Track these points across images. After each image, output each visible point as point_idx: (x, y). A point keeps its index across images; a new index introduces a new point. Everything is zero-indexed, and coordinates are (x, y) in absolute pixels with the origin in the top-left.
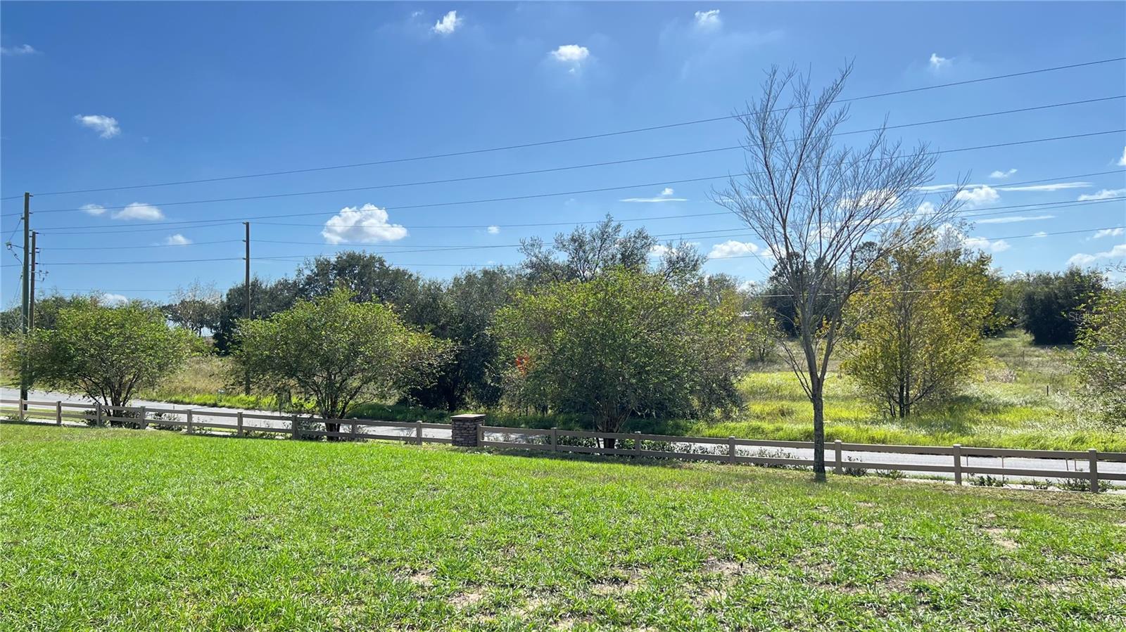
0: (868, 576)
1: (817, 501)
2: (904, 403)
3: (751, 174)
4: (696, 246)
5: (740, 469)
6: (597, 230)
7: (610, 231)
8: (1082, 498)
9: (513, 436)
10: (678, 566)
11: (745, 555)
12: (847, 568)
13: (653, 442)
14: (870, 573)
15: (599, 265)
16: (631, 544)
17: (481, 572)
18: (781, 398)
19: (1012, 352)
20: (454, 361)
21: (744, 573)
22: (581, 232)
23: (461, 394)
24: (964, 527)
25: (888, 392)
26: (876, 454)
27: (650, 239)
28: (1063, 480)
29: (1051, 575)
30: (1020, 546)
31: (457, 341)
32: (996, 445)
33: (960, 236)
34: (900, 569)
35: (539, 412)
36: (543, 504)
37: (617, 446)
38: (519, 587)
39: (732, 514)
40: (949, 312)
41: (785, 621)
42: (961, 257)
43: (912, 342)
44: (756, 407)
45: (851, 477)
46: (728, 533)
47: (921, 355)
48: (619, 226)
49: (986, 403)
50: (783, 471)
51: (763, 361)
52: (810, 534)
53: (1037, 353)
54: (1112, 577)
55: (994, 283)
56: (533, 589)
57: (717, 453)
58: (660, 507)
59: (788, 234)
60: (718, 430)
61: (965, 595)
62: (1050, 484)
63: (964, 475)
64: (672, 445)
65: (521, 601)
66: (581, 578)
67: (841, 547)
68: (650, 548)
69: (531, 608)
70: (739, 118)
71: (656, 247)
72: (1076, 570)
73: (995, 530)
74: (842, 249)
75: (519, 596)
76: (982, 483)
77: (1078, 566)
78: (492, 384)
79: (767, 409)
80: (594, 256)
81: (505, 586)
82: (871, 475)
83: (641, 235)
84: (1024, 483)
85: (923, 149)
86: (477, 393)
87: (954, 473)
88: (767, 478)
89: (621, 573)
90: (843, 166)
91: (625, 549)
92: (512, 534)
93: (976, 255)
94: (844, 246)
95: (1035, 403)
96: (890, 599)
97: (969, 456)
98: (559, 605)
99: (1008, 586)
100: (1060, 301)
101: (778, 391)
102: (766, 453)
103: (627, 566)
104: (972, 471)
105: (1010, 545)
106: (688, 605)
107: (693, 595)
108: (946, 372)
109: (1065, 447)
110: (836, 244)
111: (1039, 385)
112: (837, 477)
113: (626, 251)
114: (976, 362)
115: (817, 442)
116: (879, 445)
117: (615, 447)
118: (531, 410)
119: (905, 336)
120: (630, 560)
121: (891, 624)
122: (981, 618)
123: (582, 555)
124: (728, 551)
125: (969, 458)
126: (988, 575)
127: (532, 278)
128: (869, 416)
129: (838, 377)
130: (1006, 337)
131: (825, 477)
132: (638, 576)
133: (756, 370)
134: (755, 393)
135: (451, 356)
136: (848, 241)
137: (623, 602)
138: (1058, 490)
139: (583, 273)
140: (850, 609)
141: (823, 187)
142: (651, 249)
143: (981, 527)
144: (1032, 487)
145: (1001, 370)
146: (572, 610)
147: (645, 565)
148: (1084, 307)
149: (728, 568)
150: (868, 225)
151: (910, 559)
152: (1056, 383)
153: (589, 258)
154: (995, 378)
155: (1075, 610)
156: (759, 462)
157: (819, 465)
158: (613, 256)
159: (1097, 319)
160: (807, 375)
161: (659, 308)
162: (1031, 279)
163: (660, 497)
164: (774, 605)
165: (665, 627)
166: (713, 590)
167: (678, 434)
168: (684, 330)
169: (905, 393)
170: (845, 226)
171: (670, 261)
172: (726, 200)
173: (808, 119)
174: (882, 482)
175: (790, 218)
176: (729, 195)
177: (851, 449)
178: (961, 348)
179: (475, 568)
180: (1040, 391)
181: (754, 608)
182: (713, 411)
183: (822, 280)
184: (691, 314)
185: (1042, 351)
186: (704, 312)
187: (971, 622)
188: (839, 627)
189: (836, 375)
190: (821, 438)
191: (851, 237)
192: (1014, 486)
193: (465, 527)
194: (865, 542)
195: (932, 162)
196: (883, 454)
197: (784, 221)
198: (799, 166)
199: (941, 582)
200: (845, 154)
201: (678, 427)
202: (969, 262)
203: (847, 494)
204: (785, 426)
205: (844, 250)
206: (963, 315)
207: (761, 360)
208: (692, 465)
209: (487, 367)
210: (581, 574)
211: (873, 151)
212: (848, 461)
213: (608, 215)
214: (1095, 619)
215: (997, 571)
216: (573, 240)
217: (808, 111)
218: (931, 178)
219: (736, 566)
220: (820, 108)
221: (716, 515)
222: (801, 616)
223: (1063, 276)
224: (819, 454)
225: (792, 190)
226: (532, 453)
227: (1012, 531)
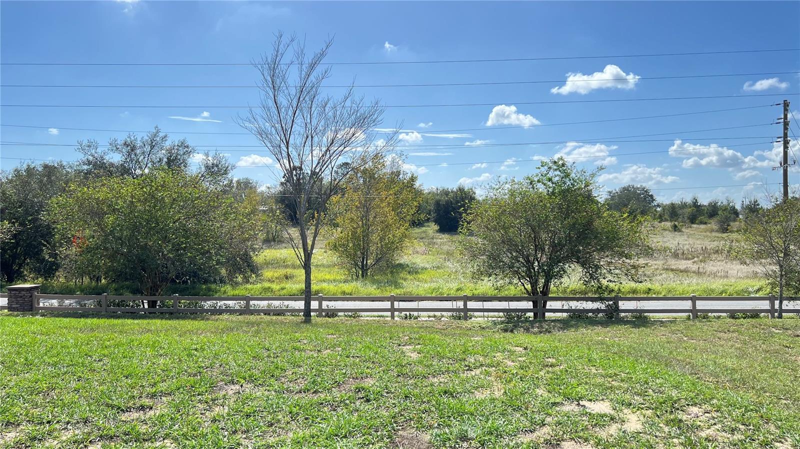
0: (327, 385)
1: (301, 336)
2: (364, 269)
3: (264, 107)
4: (227, 157)
5: (252, 318)
6: (147, 138)
7: (158, 139)
8: (459, 324)
9: (67, 302)
10: (194, 392)
11: (245, 379)
12: (314, 381)
13: (188, 302)
14: (329, 382)
15: (148, 165)
16: (158, 379)
17: (21, 414)
18: (286, 267)
19: (427, 236)
20: (11, 239)
21: (243, 391)
22: (133, 138)
23: (20, 268)
24: (390, 346)
25: (355, 262)
26: (346, 302)
27: (191, 148)
28: (450, 314)
29: (435, 372)
30: (420, 356)
31: (14, 223)
32: (416, 294)
33: (400, 162)
34: (349, 378)
35: (94, 282)
36: (86, 355)
37: (158, 306)
38: (55, 422)
39: (240, 350)
40: (393, 210)
41: (269, 422)
42: (401, 176)
43: (370, 229)
44: (268, 274)
45: (328, 318)
46: (235, 364)
47: (375, 237)
48: (165, 136)
49: (412, 267)
50: (283, 317)
51: (274, 241)
52: (293, 360)
53: (440, 237)
54: (467, 370)
55: (419, 193)
56: (68, 423)
57: (237, 307)
58: (185, 350)
59: (289, 152)
60: (240, 291)
61: (386, 390)
62: (443, 316)
63: (396, 313)
64: (202, 303)
65: (56, 434)
66: (112, 409)
67: (312, 366)
68: (174, 381)
69: (64, 438)
70: (256, 66)
71: (195, 155)
72: (448, 368)
73: (408, 347)
74: (325, 166)
75: (55, 430)
76: (406, 318)
77: (450, 365)
78: (50, 260)
79: (276, 275)
80: (144, 158)
81: (41, 423)
82: (341, 316)
83: (183, 145)
84: (429, 317)
85: (377, 103)
86: (35, 268)
87: (390, 313)
88: (270, 323)
89: (147, 402)
90: (327, 109)
91: (152, 384)
92: (54, 380)
93: (409, 175)
94: (327, 164)
95: (438, 268)
96: (340, 399)
97: (400, 301)
98: (90, 433)
99: (410, 382)
100: (453, 205)
101: (284, 262)
102: (272, 305)
103: (153, 396)
104: (400, 310)
105: (415, 356)
106: (199, 420)
107: (203, 412)
108: (389, 249)
109: (453, 293)
110: (322, 162)
111: (441, 256)
112: (319, 319)
113: (171, 156)
114: (407, 243)
115: (306, 296)
116: (348, 296)
117: (157, 307)
118: (86, 280)
119: (366, 225)
120: (155, 392)
121: (339, 415)
122: (393, 404)
123: (115, 391)
124: (232, 377)
125: (400, 302)
126: (400, 376)
127: (89, 172)
128: (343, 277)
129: (325, 252)
130: (425, 227)
131: (310, 320)
132: (162, 402)
133: (269, 247)
134: (268, 264)
135: (8, 236)
136: (329, 161)
137: (146, 424)
138: (447, 319)
139: (135, 171)
140: (314, 408)
141: (314, 122)
142: (191, 156)
143: (400, 345)
144: (433, 319)
145: (420, 247)
146: (101, 435)
147: (168, 394)
148: (463, 210)
149: (232, 389)
150: (342, 151)
151: (355, 370)
152: (449, 254)
153: (140, 160)
154: (417, 252)
155: (445, 392)
156: (267, 312)
157: (307, 311)
158: (160, 159)
159: (470, 218)
160: (301, 251)
161: (195, 200)
162: (439, 191)
163: (186, 342)
164: (262, 412)
165: (178, 438)
166: (218, 407)
167: (208, 295)
168: (214, 218)
169: (365, 262)
170: (328, 150)
171: (207, 167)
172: (247, 124)
173: (303, 73)
174: (347, 320)
175: (291, 142)
176: (250, 122)
177: (330, 300)
178: (398, 233)
179: (15, 411)
180: (441, 260)
181: (247, 416)
182: (236, 277)
183: (313, 186)
184: (221, 206)
185: (443, 236)
186: (230, 205)
187: (387, 407)
188: (305, 421)
189: (323, 250)
190: (309, 293)
191: (332, 158)
192: (423, 319)
193: (8, 378)
194: (328, 362)
195: (381, 112)
196: (350, 303)
197: (288, 143)
198: (297, 105)
199: (372, 383)
200: (328, 100)
201: (209, 290)
202: (405, 179)
203: (321, 330)
204: (287, 286)
205: (327, 167)
206: (401, 212)
207: (272, 240)
208: (217, 317)
209: (45, 246)
210: (113, 407)
211: (346, 100)
212: (327, 308)
213: (157, 127)
214: (456, 396)
215: (405, 373)
216: (125, 144)
217: (304, 67)
218: (381, 122)
219: (238, 387)
220: (312, 67)
221: (228, 351)
222: (280, 417)
223: (455, 191)
224: (308, 304)
225: (293, 121)
226: (85, 315)
227: (416, 346)
